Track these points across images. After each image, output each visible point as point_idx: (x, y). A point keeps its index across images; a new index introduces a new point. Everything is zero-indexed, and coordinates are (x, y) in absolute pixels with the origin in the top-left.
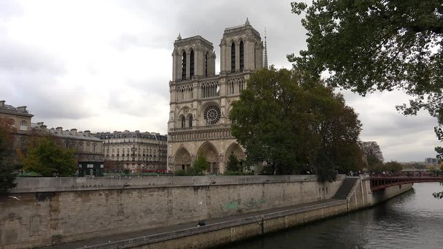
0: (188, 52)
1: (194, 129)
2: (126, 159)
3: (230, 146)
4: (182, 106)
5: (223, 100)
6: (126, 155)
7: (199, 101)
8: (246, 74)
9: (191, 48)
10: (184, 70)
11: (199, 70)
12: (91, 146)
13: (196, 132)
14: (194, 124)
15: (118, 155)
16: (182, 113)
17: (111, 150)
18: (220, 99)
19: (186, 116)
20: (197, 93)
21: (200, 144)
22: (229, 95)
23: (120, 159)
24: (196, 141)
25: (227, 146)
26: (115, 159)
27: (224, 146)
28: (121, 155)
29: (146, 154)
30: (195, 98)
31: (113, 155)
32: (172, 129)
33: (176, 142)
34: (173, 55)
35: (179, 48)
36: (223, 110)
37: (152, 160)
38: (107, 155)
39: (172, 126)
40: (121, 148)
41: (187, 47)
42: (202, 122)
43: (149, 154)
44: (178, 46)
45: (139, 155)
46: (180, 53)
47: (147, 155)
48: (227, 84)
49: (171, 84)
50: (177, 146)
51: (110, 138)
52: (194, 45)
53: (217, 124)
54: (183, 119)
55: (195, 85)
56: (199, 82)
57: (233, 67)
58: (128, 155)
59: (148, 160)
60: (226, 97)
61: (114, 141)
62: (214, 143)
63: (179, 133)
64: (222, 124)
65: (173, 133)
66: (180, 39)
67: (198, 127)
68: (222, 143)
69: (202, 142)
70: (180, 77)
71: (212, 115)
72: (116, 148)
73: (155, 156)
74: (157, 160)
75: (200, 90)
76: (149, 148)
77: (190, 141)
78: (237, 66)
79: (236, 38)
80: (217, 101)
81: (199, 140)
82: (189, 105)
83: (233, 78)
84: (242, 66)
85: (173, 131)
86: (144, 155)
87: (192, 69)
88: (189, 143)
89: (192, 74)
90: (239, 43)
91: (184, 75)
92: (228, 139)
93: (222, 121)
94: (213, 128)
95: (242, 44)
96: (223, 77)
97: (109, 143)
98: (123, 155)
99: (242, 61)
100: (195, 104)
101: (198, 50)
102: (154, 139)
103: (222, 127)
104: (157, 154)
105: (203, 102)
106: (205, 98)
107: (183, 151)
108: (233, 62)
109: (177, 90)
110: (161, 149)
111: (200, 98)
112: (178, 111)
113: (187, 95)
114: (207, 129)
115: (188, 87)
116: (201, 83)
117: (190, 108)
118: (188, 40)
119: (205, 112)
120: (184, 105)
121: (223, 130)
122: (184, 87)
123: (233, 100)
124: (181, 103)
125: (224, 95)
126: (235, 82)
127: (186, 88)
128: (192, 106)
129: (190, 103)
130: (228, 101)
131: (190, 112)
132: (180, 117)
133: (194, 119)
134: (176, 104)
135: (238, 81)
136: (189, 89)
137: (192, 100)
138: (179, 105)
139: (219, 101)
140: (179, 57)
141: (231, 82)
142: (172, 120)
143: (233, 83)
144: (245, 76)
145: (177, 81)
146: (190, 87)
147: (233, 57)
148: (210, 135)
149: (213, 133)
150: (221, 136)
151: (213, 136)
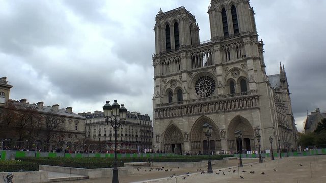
0: (172, 24)
1: (185, 103)
2: (108, 139)
3: (233, 120)
4: (168, 79)
5: (219, 70)
6: (108, 135)
7: (189, 73)
8: (246, 36)
9: (175, 20)
10: (168, 43)
11: (184, 40)
12: (74, 124)
13: (188, 106)
14: (185, 97)
15: (100, 135)
16: (168, 86)
17: (92, 130)
18: (215, 68)
19: (173, 89)
20: (185, 64)
21: (194, 119)
22: (226, 63)
23: (102, 139)
24: (189, 116)
25: (229, 120)
26: (97, 139)
27: (225, 119)
28: (102, 135)
29: (128, 134)
30: (184, 68)
31: (95, 136)
32: (159, 105)
33: (164, 119)
34: (155, 29)
35: (162, 22)
36: (219, 80)
37: (134, 140)
38: (89, 136)
39: (158, 101)
40: (102, 128)
41: (170, 20)
42: (194, 96)
43: (131, 134)
44: (160, 20)
45: (122, 135)
46: (163, 26)
47: (130, 135)
48: (221, 50)
49: (155, 58)
50: (166, 123)
51: (91, 118)
52: (179, 16)
53: (213, 95)
54: (170, 93)
55: (183, 55)
56: (187, 52)
57: (226, 33)
58: (110, 135)
59: (131, 140)
60: (222, 65)
61: (96, 121)
62: (212, 117)
63: (167, 108)
64: (220, 95)
65: (161, 109)
66: (161, 13)
67: (189, 100)
68: (223, 116)
69: (197, 118)
70: (164, 49)
71: (205, 86)
72: (97, 128)
73: (137, 136)
74: (139, 140)
75: (189, 60)
76: (131, 127)
77: (182, 117)
80: (211, 70)
81: (193, 115)
82: (177, 78)
83: (228, 43)
84: (236, 30)
85: (160, 107)
86: (126, 135)
87: (177, 41)
88: (181, 119)
89: (177, 45)
90: (230, 7)
91: (168, 48)
92: (231, 111)
93: (220, 91)
94: (209, 100)
95: (233, 9)
96: (216, 44)
97: (90, 123)
98: (105, 135)
99: (236, 25)
100: (185, 76)
101: (183, 20)
102: (136, 118)
103: (220, 98)
104: (139, 134)
105: (194, 73)
106: (196, 68)
107: (172, 129)
108: (225, 28)
109: (162, 64)
110: (143, 129)
111: (189, 69)
112: (164, 85)
113: (173, 68)
114: (202, 101)
115: (174, 58)
116: (189, 53)
117: (178, 81)
118: (171, 12)
119: (196, 84)
120: (171, 78)
121: (222, 102)
122: (169, 60)
123: (230, 68)
124: (166, 77)
125: (220, 62)
126: (231, 47)
127: (172, 60)
128: (181, 78)
129: (178, 76)
130: (225, 69)
131: (178, 85)
132: (166, 91)
133: (185, 91)
134: (162, 77)
135: (236, 46)
136: (176, 60)
137: (180, 72)
138: (165, 79)
139: (214, 70)
140: (162, 30)
141: (226, 48)
142: (158, 96)
143: (228, 49)
144: (244, 39)
145: (161, 54)
146: (177, 59)
147: (225, 23)
148: (206, 109)
149: (210, 106)
150: (221, 108)
151: (210, 109)
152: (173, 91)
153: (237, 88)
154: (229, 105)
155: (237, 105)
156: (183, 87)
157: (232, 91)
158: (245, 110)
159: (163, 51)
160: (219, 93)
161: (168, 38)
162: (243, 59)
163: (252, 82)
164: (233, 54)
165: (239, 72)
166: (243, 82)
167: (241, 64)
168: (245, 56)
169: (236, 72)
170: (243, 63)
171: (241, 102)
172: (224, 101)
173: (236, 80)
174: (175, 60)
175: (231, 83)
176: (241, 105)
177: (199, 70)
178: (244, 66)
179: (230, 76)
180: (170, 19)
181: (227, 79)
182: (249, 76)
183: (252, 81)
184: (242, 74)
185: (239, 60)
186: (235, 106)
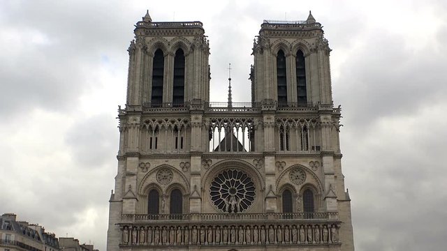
0: (170, 50)
1: (194, 219)
4: (154, 164)
5: (269, 163)
8: (325, 112)
9: (180, 44)
10: (158, 88)
14: (195, 206)
16: (153, 179)
18: (260, 158)
19: (164, 187)
22: (281, 152)
32: (130, 216)
33: (140, 247)
34: (130, 50)
35: (148, 39)
36: (270, 182)
39: (129, 207)
42: (208, 206)
44: (147, 34)
46: (151, 50)
49: (123, 116)
52: (189, 38)
53: (249, 211)
55: (196, 119)
56: (204, 115)
57: (283, 97)
60: (275, 156)
64: (271, 212)
66: (147, 19)
67: (204, 214)
70: (147, 99)
71: (232, 191)
75: (207, 133)
79: (291, 41)
80: (249, 161)
82: (175, 163)
83: (289, 118)
84: (302, 98)
85: (133, 221)
92: (290, 246)
93: (270, 205)
94: (245, 219)
95: (300, 56)
96: (264, 113)
99: (302, 88)
100: (196, 162)
103: (271, 219)
105: (215, 161)
106: (220, 152)
109: (142, 129)
112: (142, 174)
113: (167, 141)
114: (231, 220)
115: (173, 122)
116: (208, 119)
117: (177, 171)
118: (174, 26)
119: (213, 183)
120: (161, 162)
121: (276, 227)
122: (160, 122)
123: (289, 163)
124: (150, 157)
125: (272, 149)
126: (293, 126)
127: (167, 125)
128: (186, 166)
129: (179, 161)
130: (279, 165)
131: (176, 179)
132: (146, 188)
133: (195, 195)
134: (140, 157)
135: (302, 125)
136: (176, 127)
137: (182, 152)
138: (145, 161)
139: (256, 162)
140: (147, 58)
141: (285, 126)
142: (130, 195)
143: (287, 127)
144: (322, 117)
145: (143, 106)
146: (179, 124)
147: (282, 78)
148: (241, 235)
149: (249, 232)
150: (272, 238)
151: (248, 237)
152: (164, 189)
154: (287, 234)
155: (303, 235)
156: (192, 185)
158: (316, 246)
159: (145, 100)
160: (268, 208)
161: (158, 76)
162: (314, 152)
163: (333, 198)
164: (295, 139)
165: (304, 175)
166: (310, 196)
167: (309, 160)
168: (318, 148)
169: (298, 174)
170: (314, 160)
171: (310, 231)
172: (279, 225)
173: (298, 188)
174: (173, 126)
175: (287, 195)
176: (310, 237)
177: (227, 156)
178: (316, 165)
179: (287, 179)
180: (169, 39)
181: (281, 184)
182: (327, 186)
183: (331, 194)
184: (309, 179)
185: (307, 152)
186: (299, 237)
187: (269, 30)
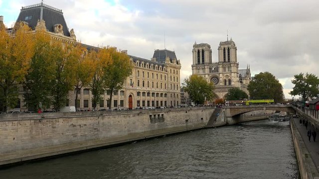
0: (201, 51)
5: (221, 75)
7: (209, 75)
9: (203, 49)
10: (199, 59)
11: (207, 60)
20: (207, 71)
25: (224, 95)
30: (206, 73)
34: (193, 51)
36: (221, 79)
41: (200, 49)
44: (195, 48)
46: (197, 51)
48: (222, 67)
49: (193, 66)
52: (205, 48)
53: (218, 85)
55: (206, 67)
57: (225, 59)
60: (222, 73)
62: (217, 93)
66: (196, 44)
68: (222, 93)
70: (197, 63)
71: (215, 81)
75: (208, 69)
78: (227, 60)
79: (226, 46)
80: (217, 75)
83: (225, 65)
84: (229, 59)
87: (203, 59)
89: (203, 61)
90: (227, 49)
91: (199, 61)
92: (224, 92)
93: (221, 84)
94: (216, 87)
95: (229, 50)
96: (221, 64)
99: (229, 57)
100: (207, 76)
101: (207, 50)
103: (221, 86)
105: (211, 75)
106: (212, 73)
108: (225, 57)
109: (196, 69)
111: (209, 73)
113: (201, 72)
116: (209, 66)
118: (201, 45)
119: (211, 79)
121: (222, 88)
123: (225, 75)
127: (201, 68)
128: (205, 77)
129: (203, 75)
130: (223, 75)
135: (228, 66)
136: (203, 68)
139: (219, 75)
140: (196, 53)
143: (225, 67)
144: (231, 65)
145: (196, 65)
147: (224, 55)
150: (221, 90)
153: (227, 83)
157: (225, 84)
161: (199, 56)
163: (233, 82)
164: (227, 69)
166: (230, 81)
167: (229, 74)
168: (231, 71)
169: (227, 77)
173: (227, 80)
175: (225, 81)
178: (231, 75)
179: (225, 78)
182: (232, 79)
184: (229, 78)
185: (229, 72)
187: (221, 44)
